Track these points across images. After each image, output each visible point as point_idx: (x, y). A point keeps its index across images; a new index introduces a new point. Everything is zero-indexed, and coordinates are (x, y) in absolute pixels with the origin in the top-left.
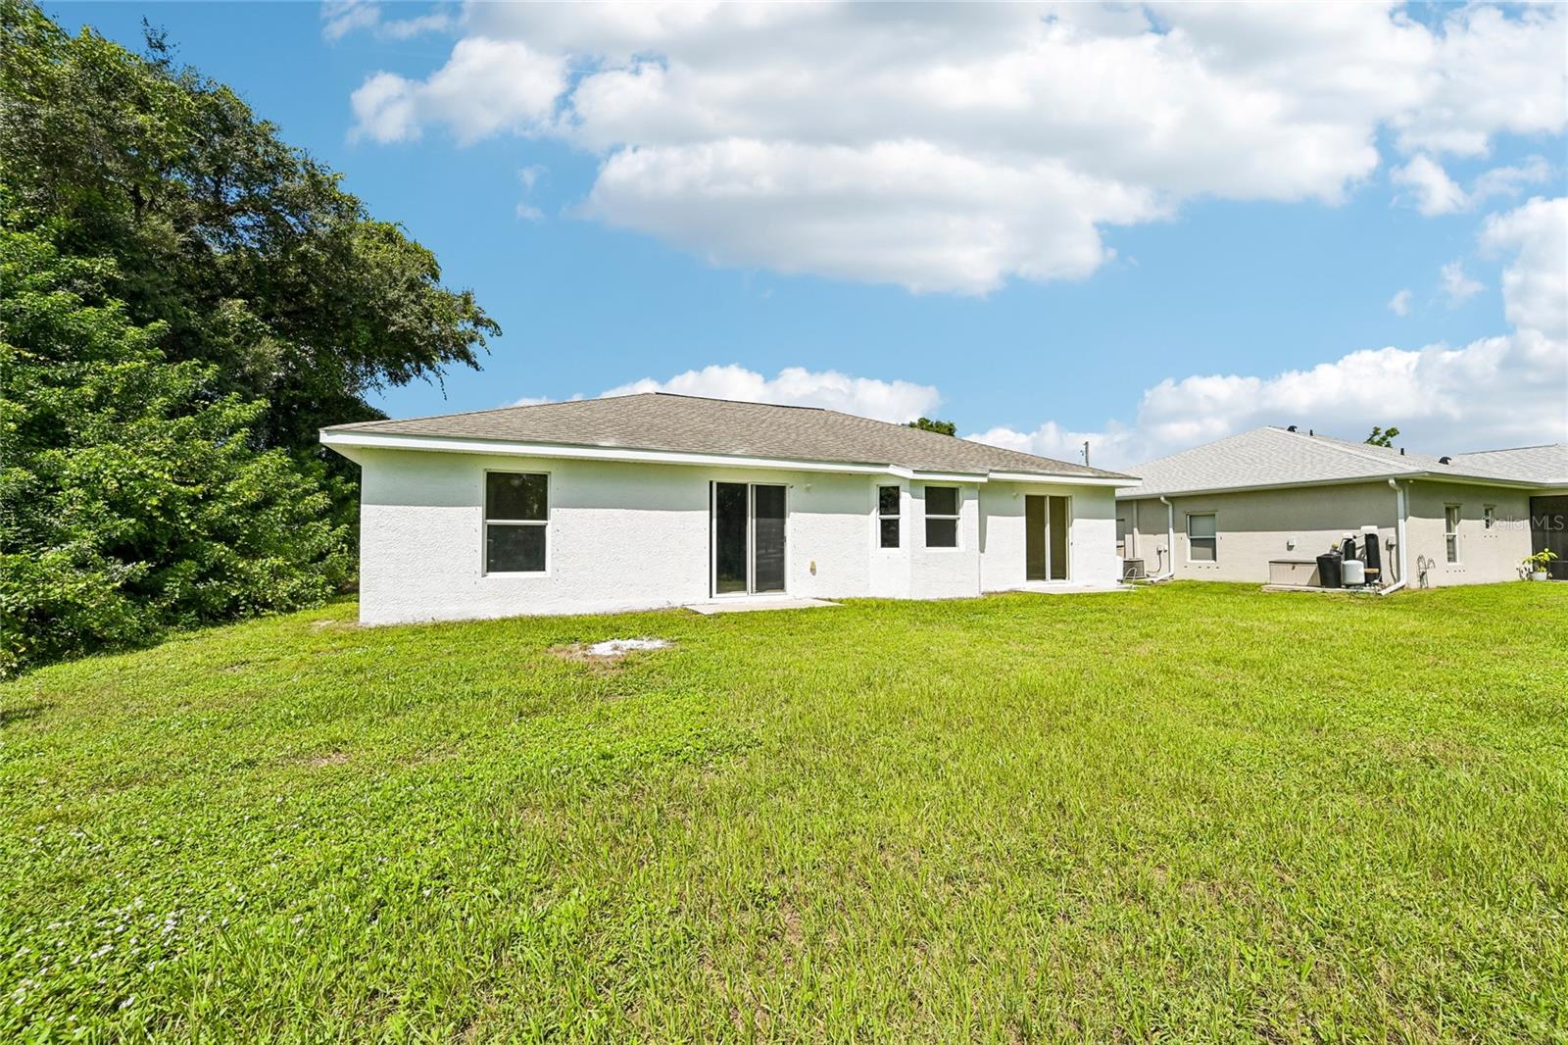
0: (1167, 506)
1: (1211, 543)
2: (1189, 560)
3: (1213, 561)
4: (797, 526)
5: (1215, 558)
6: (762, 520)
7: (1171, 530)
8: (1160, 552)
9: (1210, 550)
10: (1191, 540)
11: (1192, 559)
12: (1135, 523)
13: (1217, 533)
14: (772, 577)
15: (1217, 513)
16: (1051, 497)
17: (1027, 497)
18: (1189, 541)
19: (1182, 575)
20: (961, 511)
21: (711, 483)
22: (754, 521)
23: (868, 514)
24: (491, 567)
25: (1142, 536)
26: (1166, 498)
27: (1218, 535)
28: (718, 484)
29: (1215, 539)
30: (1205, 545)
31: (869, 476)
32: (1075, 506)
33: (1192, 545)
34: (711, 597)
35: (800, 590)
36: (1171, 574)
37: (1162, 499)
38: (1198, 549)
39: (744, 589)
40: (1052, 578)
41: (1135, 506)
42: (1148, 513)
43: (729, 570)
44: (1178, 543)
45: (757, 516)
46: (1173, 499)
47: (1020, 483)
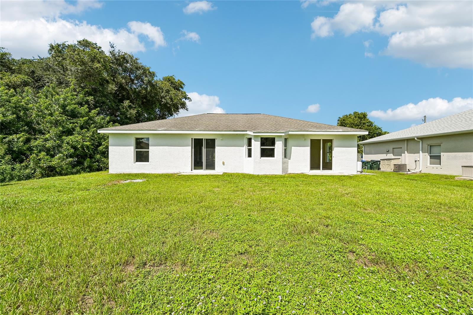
0: (419, 142)
1: (439, 157)
2: (429, 164)
3: (440, 166)
4: (219, 151)
5: (440, 165)
6: (207, 149)
7: (421, 152)
8: (416, 161)
9: (438, 161)
10: (430, 156)
11: (430, 164)
12: (406, 149)
13: (441, 153)
14: (211, 165)
15: (442, 144)
16: (323, 140)
17: (311, 140)
18: (429, 156)
19: (425, 171)
20: (276, 145)
21: (192, 139)
22: (205, 149)
23: (243, 147)
24: (137, 161)
25: (423, 154)
26: (418, 138)
27: (442, 154)
28: (194, 139)
29: (440, 156)
30: (436, 158)
31: (244, 135)
32: (335, 143)
33: (430, 158)
34: (192, 170)
35: (219, 170)
36: (420, 170)
37: (416, 139)
38: (432, 160)
39: (202, 169)
40: (323, 169)
41: (406, 142)
42: (412, 145)
43: (197, 164)
44: (423, 158)
45: (206, 148)
46: (422, 139)
47: (308, 135)
